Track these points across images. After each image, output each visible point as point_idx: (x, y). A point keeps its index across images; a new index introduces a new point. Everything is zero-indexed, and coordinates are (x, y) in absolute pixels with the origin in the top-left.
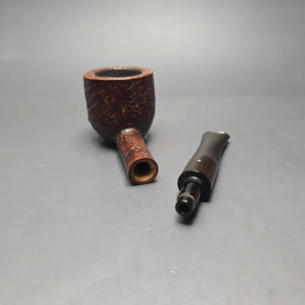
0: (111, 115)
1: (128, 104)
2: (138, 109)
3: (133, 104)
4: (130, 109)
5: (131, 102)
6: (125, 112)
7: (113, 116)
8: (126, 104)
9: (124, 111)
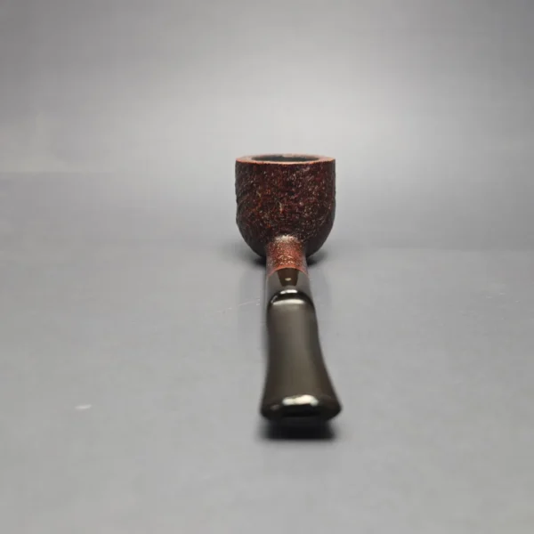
0: (263, 214)
1: (288, 199)
2: (302, 209)
3: (296, 201)
4: (290, 207)
5: (293, 197)
6: (283, 212)
7: (266, 216)
8: (285, 199)
9: (281, 210)
